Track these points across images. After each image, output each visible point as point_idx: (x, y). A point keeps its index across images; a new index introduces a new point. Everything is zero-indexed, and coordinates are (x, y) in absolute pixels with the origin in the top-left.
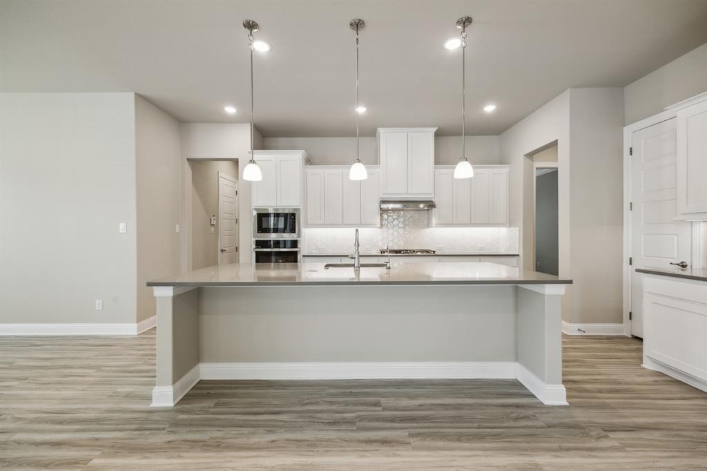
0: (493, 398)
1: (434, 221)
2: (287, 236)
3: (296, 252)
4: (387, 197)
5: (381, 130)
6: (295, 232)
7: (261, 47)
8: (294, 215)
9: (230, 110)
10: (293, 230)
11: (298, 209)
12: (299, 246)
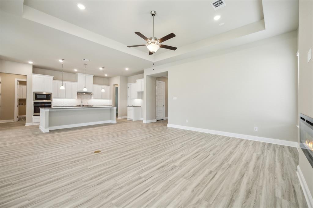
1: (92, 98)
2: (47, 101)
6: (50, 100)
8: (50, 95)
11: (52, 93)
12: (52, 104)
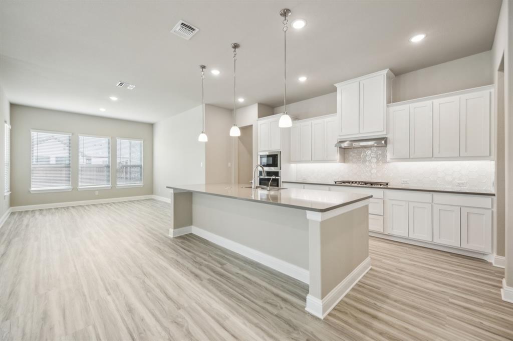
0: (287, 293)
2: (273, 169)
3: (278, 179)
4: (343, 138)
5: (337, 85)
6: (277, 166)
7: (215, 72)
8: (277, 155)
9: (241, 100)
10: (276, 166)
11: (279, 152)
12: (279, 175)
